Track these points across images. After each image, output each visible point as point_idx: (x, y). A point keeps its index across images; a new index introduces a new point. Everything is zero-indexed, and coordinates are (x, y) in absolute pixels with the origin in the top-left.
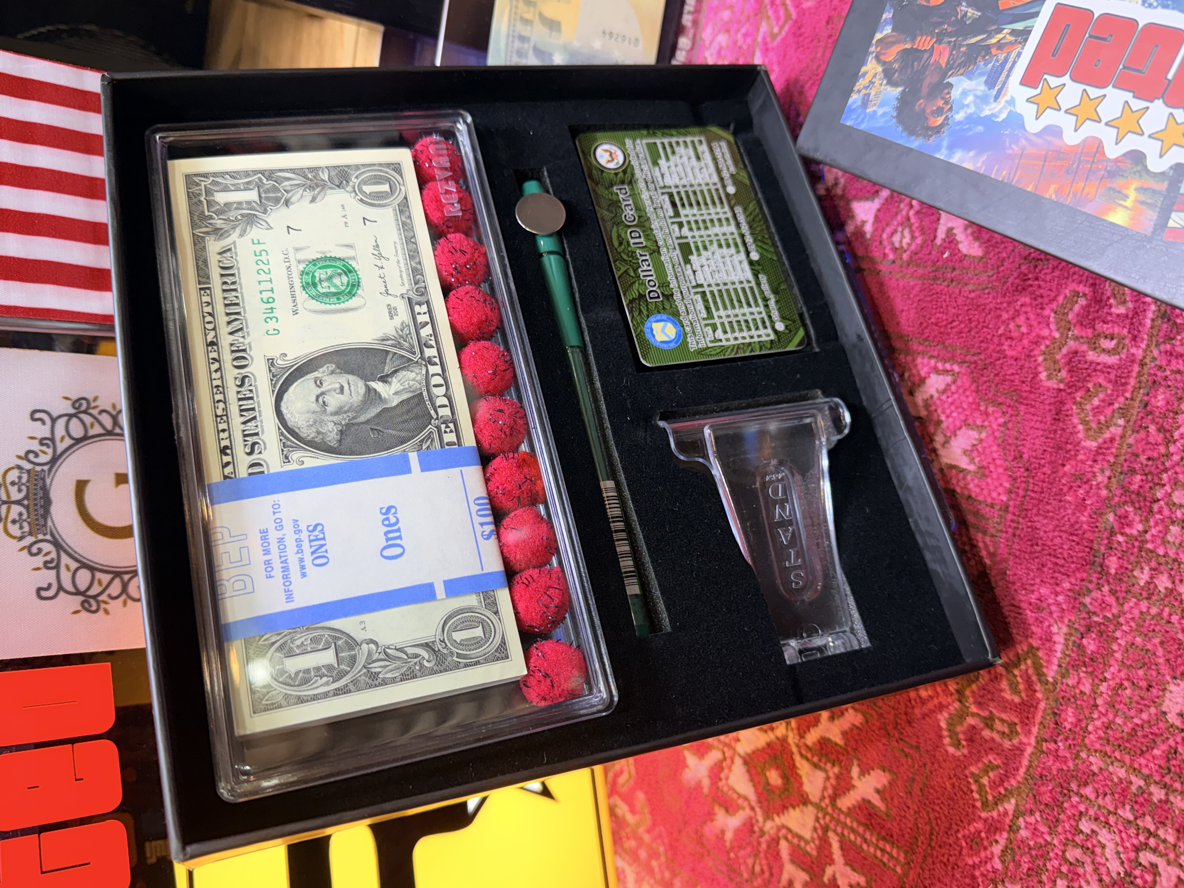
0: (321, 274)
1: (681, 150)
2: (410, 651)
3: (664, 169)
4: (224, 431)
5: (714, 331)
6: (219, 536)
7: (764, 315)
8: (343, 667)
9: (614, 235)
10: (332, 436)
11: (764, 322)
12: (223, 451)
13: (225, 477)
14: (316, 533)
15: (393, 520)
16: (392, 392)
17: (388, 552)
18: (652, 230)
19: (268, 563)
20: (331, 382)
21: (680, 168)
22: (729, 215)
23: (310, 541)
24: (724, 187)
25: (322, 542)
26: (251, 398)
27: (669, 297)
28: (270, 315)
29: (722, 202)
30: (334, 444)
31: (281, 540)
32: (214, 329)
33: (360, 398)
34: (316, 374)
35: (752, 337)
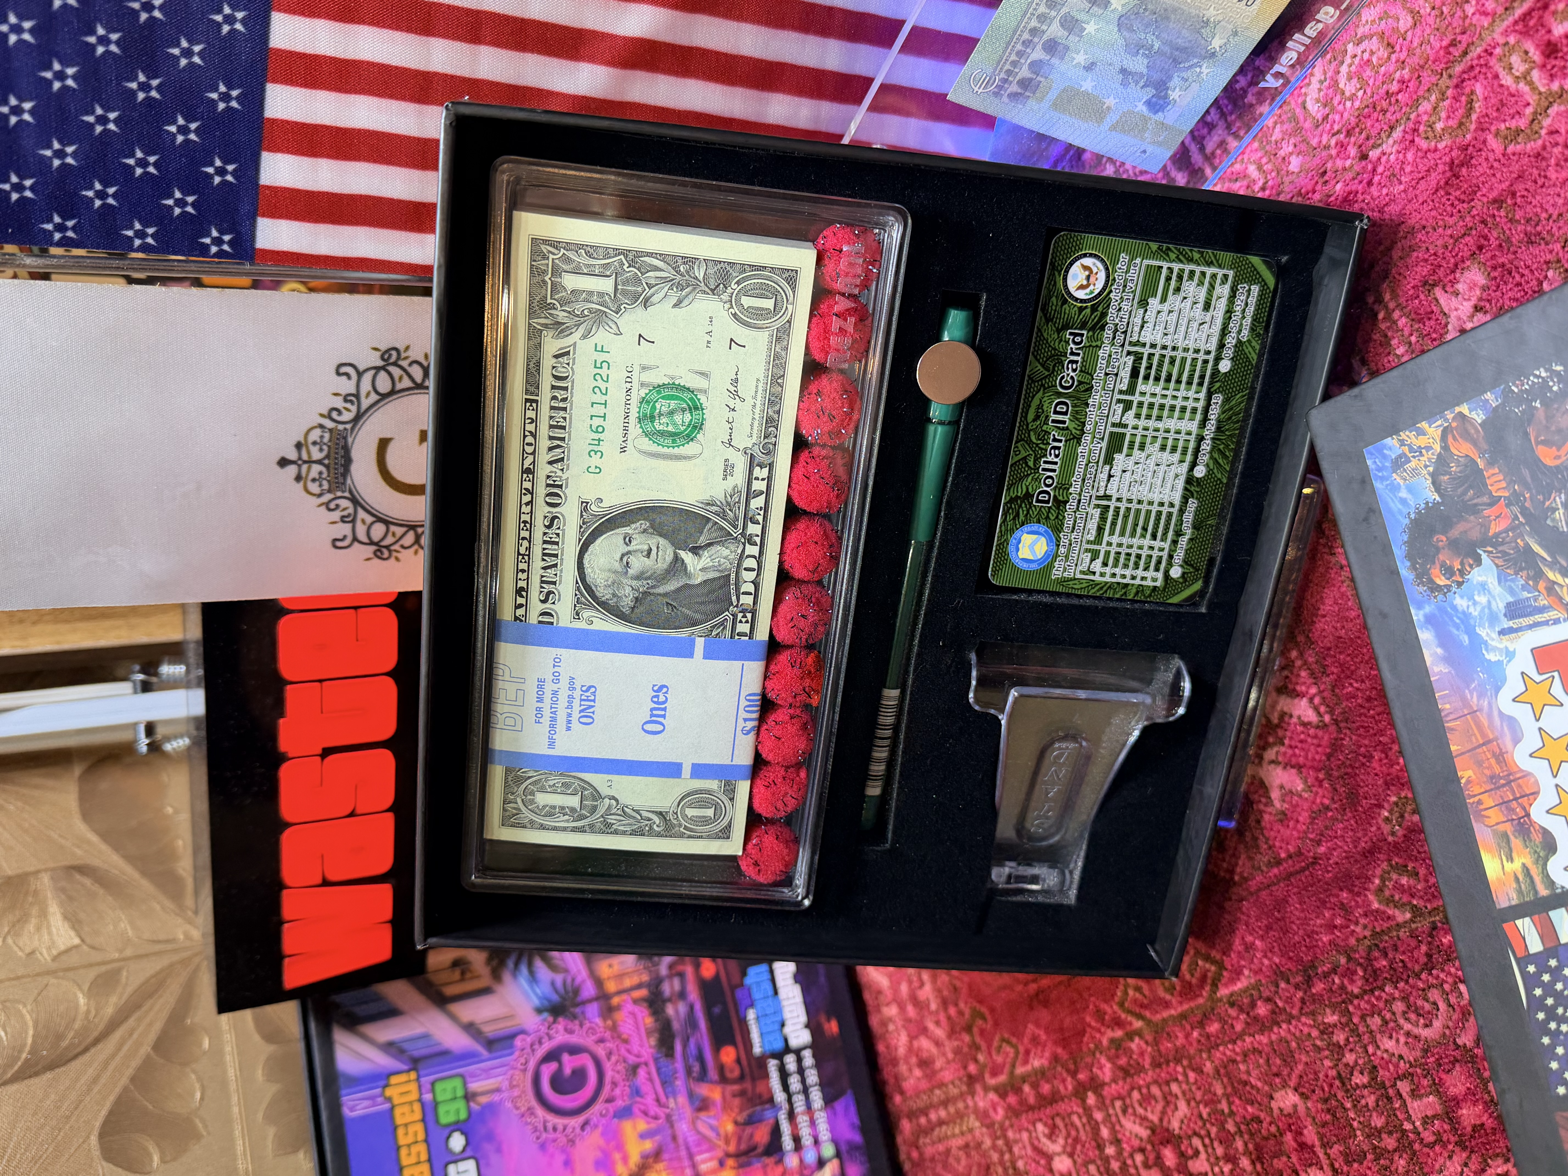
0: (663, 406)
1: (1190, 288)
2: (645, 814)
3: (1151, 315)
4: (523, 571)
5: (1092, 560)
6: (500, 672)
7: (1165, 555)
8: (583, 812)
9: (1035, 402)
10: (627, 602)
11: (1159, 562)
12: (519, 591)
13: (516, 618)
14: (588, 694)
15: (662, 699)
16: (700, 567)
17: (650, 727)
18: (1087, 405)
19: (539, 709)
20: (640, 543)
21: (1174, 316)
22: (1200, 405)
23: (581, 700)
24: (1218, 359)
25: (592, 704)
26: (557, 543)
27: (1060, 504)
28: (596, 448)
29: (1201, 384)
30: (626, 610)
31: (555, 693)
32: (533, 453)
33: (665, 566)
34: (627, 530)
35: (1133, 578)
